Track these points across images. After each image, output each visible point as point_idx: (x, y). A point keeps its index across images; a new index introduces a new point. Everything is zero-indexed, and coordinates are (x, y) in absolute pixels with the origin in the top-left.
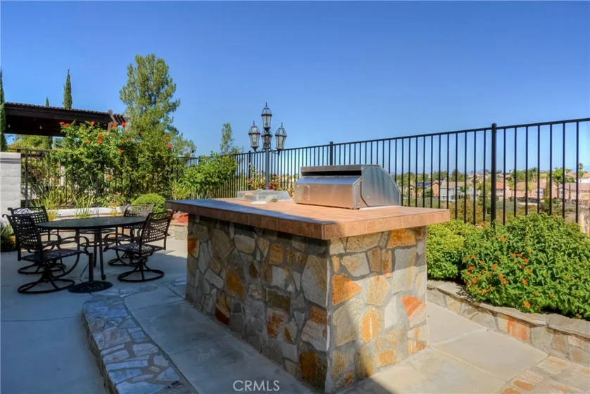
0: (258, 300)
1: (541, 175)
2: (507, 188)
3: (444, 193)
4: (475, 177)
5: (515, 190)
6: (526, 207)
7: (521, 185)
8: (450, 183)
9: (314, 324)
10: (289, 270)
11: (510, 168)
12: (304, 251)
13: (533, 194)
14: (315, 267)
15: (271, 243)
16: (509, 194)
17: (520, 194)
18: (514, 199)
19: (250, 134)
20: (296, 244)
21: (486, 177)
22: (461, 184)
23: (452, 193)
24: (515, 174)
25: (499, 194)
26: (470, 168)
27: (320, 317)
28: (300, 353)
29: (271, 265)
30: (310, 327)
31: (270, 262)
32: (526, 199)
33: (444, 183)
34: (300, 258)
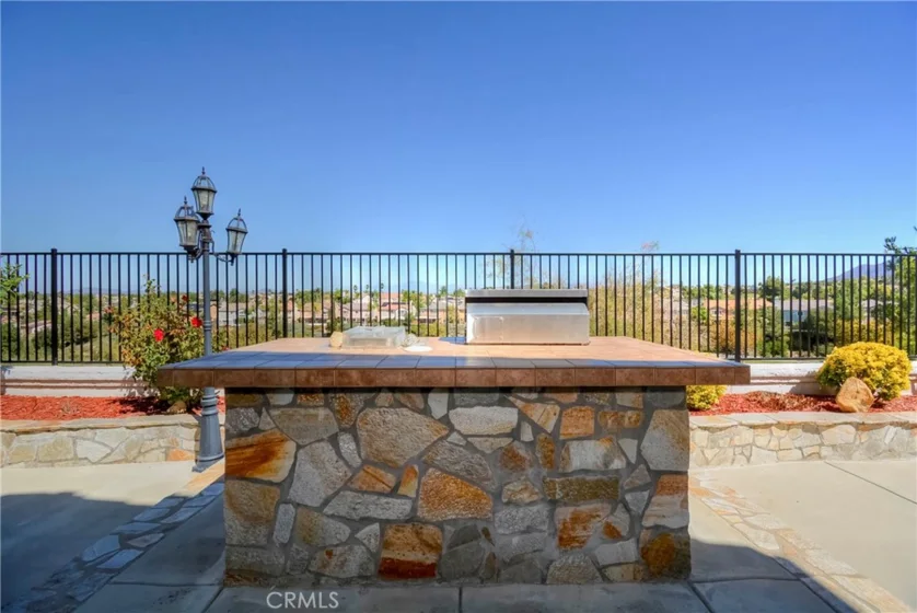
0: (532, 503)
1: (325, 296)
2: (296, 309)
3: (222, 317)
4: (257, 297)
5: (303, 311)
6: (313, 328)
7: (308, 305)
8: (230, 305)
9: (666, 498)
10: (611, 440)
11: (298, 287)
12: (642, 407)
13: (318, 316)
14: (667, 424)
15: (564, 407)
16: (298, 315)
17: (308, 315)
18: (302, 320)
19: (177, 221)
20: (625, 399)
21: (269, 297)
22: (242, 306)
23: (232, 317)
24: (302, 295)
25: (290, 315)
26: (252, 287)
27: (675, 485)
28: (641, 546)
29: (564, 442)
30: (659, 505)
31: (562, 438)
32: (312, 320)
33: (223, 305)
34: (632, 420)
